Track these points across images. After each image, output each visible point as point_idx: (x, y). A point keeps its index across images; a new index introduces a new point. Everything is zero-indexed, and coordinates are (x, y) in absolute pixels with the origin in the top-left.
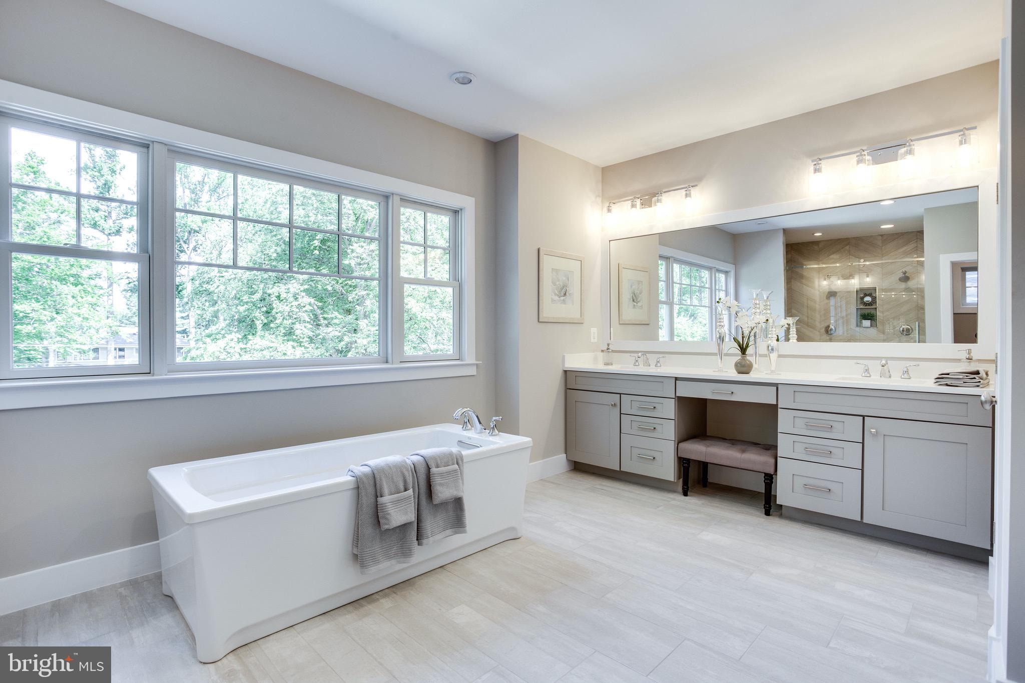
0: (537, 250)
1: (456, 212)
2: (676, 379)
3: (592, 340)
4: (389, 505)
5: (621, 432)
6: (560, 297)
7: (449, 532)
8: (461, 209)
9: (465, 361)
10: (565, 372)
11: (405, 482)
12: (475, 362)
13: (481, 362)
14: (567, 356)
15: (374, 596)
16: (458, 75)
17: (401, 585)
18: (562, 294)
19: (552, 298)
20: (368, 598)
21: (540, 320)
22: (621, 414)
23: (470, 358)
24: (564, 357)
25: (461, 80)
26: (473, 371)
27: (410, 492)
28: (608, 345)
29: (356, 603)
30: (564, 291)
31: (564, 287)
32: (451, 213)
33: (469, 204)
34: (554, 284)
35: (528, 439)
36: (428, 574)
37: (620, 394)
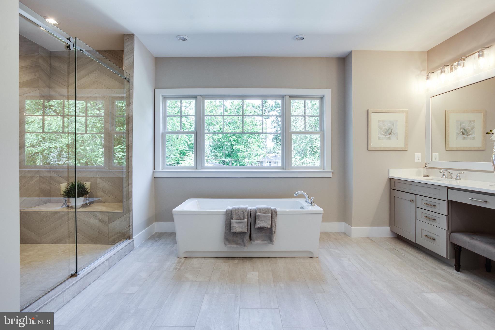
0: (367, 111)
1: (321, 98)
2: (449, 188)
3: (416, 161)
4: (235, 223)
5: (416, 219)
6: (386, 136)
7: (266, 242)
8: (324, 96)
9: (325, 170)
10: (390, 179)
11: (244, 216)
12: (330, 170)
13: (334, 171)
14: (391, 170)
15: (235, 258)
16: (296, 37)
17: (248, 258)
18: (388, 134)
19: (379, 137)
20: (233, 258)
21: (369, 150)
22: (416, 207)
23: (328, 168)
24: (389, 170)
25: (299, 39)
26: (330, 175)
27: (246, 220)
28: (426, 164)
29: (228, 258)
30: (389, 132)
31: (389, 130)
32: (319, 99)
33: (327, 93)
34: (380, 128)
35: (321, 209)
36: (263, 258)
37: (416, 195)
